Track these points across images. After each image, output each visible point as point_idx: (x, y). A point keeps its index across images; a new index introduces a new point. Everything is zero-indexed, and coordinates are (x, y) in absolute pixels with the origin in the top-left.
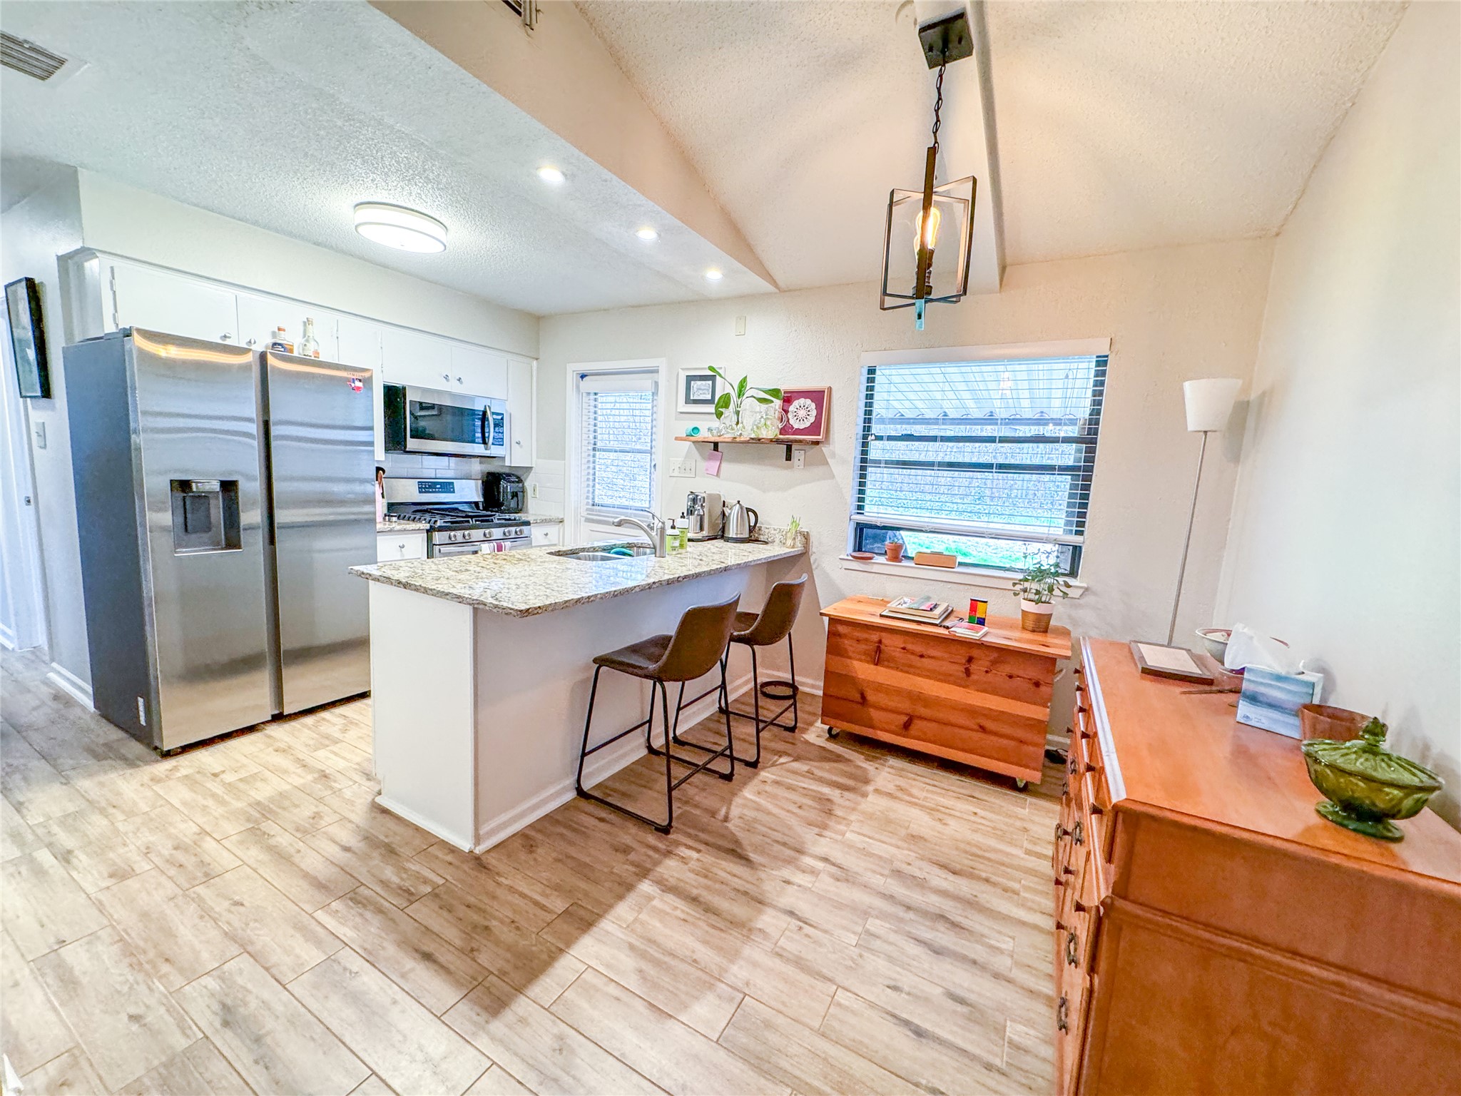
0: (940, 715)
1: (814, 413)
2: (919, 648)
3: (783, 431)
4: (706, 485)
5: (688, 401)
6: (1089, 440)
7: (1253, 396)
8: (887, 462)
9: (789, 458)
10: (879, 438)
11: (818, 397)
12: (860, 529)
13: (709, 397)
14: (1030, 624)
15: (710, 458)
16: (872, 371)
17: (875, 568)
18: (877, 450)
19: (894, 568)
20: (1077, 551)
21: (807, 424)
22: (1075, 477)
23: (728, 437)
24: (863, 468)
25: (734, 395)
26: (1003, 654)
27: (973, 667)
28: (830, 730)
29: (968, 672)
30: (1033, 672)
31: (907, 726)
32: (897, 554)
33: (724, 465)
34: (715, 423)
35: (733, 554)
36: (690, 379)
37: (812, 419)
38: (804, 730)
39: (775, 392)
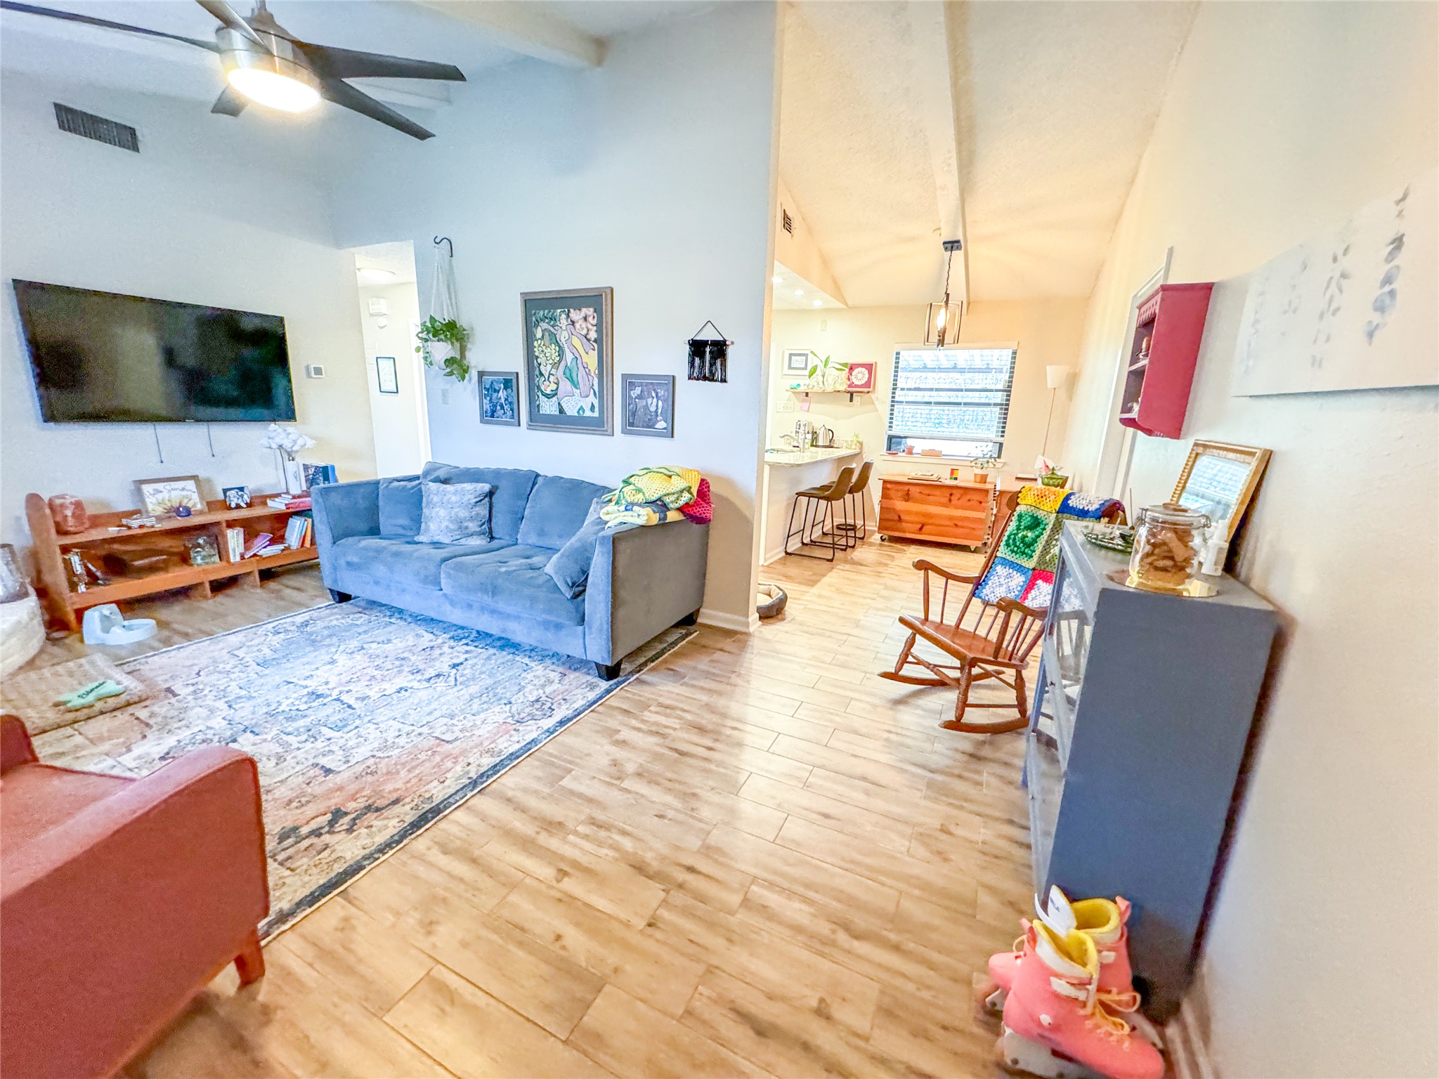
0: (937, 522)
1: (867, 376)
2: (927, 491)
3: (850, 386)
4: (805, 418)
5: (790, 368)
6: (1008, 391)
7: (1077, 371)
8: (906, 402)
9: (851, 400)
10: (903, 389)
11: (869, 367)
12: (890, 438)
13: (803, 366)
14: (978, 480)
15: (804, 401)
16: (898, 353)
17: (900, 459)
18: (900, 396)
19: (910, 458)
20: (1001, 445)
21: (863, 382)
22: (1001, 409)
23: (816, 389)
24: (893, 406)
25: (821, 366)
26: (966, 489)
27: (952, 498)
28: (881, 537)
29: (950, 500)
30: (977, 497)
31: (921, 529)
32: (910, 451)
33: (812, 405)
34: (807, 381)
35: (822, 454)
36: (791, 355)
37: (866, 379)
38: (869, 538)
39: (845, 365)
